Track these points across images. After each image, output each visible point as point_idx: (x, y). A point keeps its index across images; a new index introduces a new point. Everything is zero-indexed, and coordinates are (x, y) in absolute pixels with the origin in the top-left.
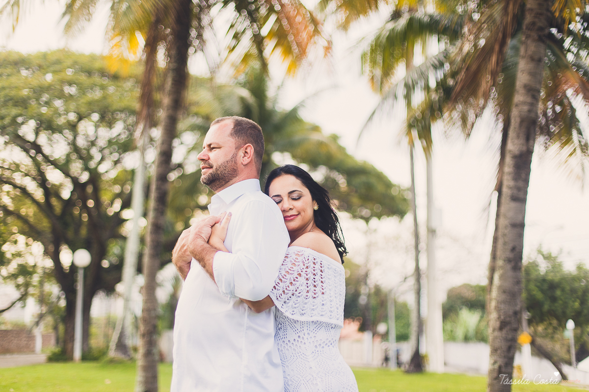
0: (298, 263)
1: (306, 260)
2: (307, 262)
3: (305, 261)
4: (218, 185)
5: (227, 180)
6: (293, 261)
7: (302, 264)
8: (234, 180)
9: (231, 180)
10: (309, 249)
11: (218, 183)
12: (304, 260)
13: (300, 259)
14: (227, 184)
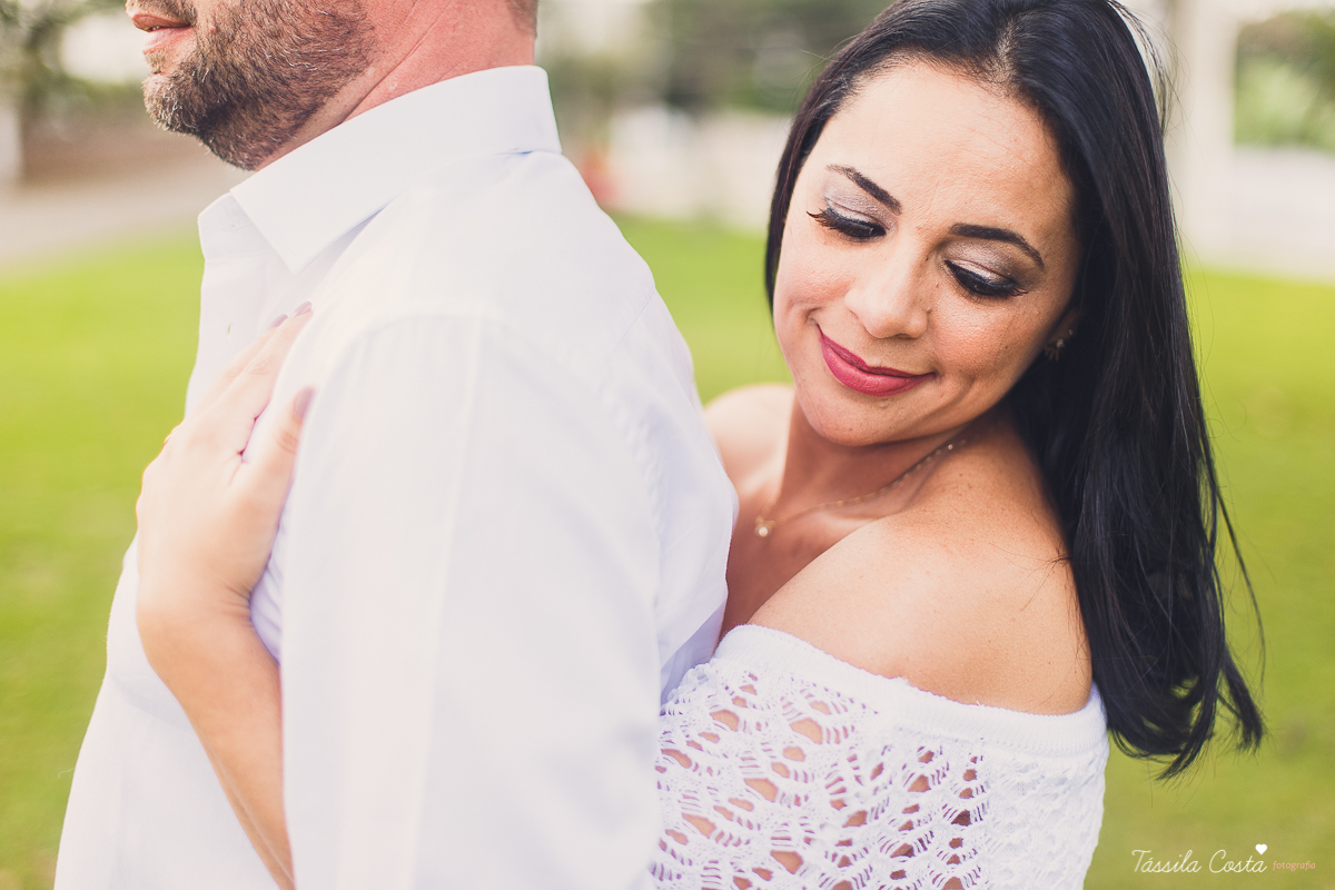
0: (798, 788)
1: (866, 772)
2: (869, 785)
3: (849, 782)
4: (253, 137)
5: (305, 100)
6: (764, 761)
7: (821, 798)
8: (350, 91)
9: (331, 93)
10: (900, 684)
11: (253, 126)
12: (846, 771)
13: (820, 757)
14: (310, 126)
